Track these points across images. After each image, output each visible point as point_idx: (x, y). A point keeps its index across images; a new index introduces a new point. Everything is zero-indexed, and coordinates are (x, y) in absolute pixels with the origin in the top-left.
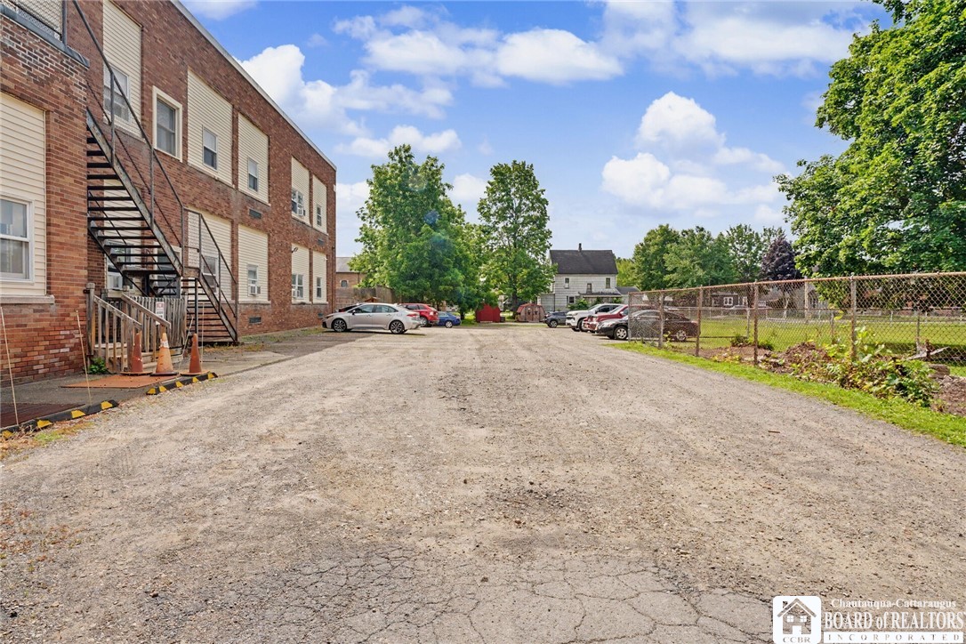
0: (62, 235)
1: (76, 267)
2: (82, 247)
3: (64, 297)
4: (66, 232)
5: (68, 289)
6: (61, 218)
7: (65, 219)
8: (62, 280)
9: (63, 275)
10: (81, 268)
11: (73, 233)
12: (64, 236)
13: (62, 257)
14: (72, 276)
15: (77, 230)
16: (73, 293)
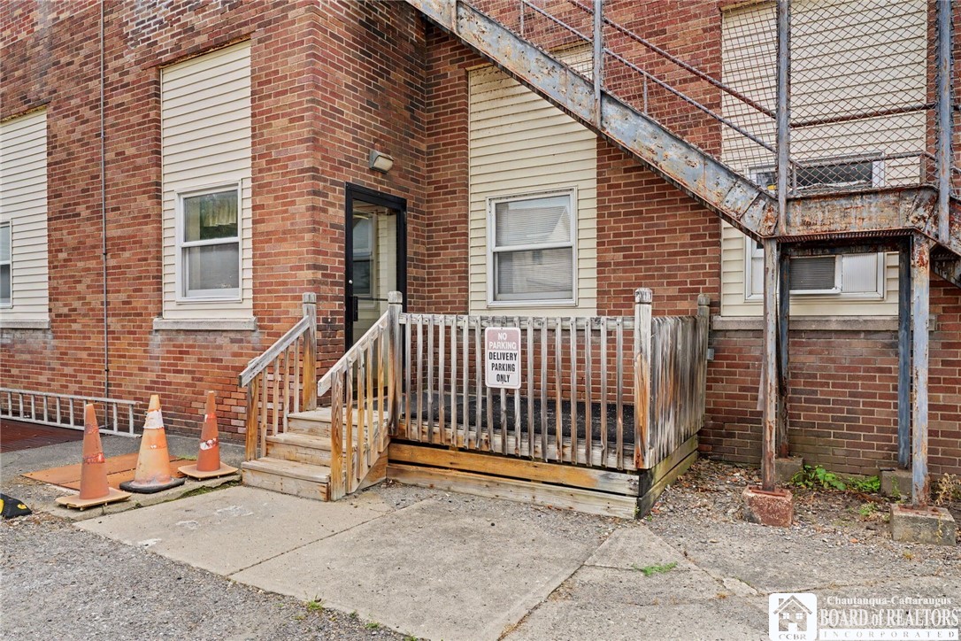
0: (269, 221)
1: (292, 268)
2: (302, 231)
3: (271, 320)
4: (277, 213)
5: (279, 306)
6: (268, 192)
7: (275, 191)
8: (269, 292)
9: (271, 284)
10: (300, 268)
11: (286, 211)
12: (272, 220)
13: (268, 255)
14: (285, 284)
15: (293, 203)
16: (287, 312)
